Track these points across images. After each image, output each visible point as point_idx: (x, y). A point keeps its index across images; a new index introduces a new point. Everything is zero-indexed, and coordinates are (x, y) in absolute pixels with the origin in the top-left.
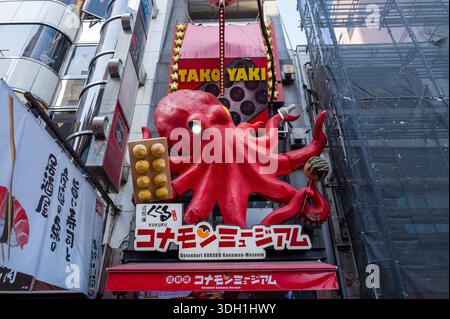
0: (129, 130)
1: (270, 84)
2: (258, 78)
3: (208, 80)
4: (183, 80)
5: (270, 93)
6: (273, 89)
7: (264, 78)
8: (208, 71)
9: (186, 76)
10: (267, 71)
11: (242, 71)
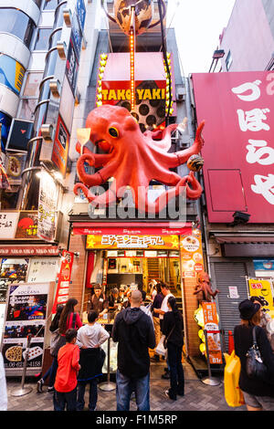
0: (69, 135)
1: (168, 103)
2: (159, 98)
3: (124, 98)
4: (105, 99)
5: (167, 110)
6: (169, 107)
7: (163, 98)
8: (123, 91)
9: (108, 95)
10: (166, 93)
11: (148, 91)
